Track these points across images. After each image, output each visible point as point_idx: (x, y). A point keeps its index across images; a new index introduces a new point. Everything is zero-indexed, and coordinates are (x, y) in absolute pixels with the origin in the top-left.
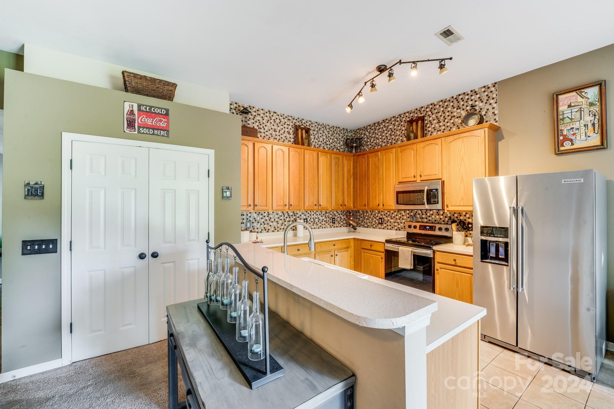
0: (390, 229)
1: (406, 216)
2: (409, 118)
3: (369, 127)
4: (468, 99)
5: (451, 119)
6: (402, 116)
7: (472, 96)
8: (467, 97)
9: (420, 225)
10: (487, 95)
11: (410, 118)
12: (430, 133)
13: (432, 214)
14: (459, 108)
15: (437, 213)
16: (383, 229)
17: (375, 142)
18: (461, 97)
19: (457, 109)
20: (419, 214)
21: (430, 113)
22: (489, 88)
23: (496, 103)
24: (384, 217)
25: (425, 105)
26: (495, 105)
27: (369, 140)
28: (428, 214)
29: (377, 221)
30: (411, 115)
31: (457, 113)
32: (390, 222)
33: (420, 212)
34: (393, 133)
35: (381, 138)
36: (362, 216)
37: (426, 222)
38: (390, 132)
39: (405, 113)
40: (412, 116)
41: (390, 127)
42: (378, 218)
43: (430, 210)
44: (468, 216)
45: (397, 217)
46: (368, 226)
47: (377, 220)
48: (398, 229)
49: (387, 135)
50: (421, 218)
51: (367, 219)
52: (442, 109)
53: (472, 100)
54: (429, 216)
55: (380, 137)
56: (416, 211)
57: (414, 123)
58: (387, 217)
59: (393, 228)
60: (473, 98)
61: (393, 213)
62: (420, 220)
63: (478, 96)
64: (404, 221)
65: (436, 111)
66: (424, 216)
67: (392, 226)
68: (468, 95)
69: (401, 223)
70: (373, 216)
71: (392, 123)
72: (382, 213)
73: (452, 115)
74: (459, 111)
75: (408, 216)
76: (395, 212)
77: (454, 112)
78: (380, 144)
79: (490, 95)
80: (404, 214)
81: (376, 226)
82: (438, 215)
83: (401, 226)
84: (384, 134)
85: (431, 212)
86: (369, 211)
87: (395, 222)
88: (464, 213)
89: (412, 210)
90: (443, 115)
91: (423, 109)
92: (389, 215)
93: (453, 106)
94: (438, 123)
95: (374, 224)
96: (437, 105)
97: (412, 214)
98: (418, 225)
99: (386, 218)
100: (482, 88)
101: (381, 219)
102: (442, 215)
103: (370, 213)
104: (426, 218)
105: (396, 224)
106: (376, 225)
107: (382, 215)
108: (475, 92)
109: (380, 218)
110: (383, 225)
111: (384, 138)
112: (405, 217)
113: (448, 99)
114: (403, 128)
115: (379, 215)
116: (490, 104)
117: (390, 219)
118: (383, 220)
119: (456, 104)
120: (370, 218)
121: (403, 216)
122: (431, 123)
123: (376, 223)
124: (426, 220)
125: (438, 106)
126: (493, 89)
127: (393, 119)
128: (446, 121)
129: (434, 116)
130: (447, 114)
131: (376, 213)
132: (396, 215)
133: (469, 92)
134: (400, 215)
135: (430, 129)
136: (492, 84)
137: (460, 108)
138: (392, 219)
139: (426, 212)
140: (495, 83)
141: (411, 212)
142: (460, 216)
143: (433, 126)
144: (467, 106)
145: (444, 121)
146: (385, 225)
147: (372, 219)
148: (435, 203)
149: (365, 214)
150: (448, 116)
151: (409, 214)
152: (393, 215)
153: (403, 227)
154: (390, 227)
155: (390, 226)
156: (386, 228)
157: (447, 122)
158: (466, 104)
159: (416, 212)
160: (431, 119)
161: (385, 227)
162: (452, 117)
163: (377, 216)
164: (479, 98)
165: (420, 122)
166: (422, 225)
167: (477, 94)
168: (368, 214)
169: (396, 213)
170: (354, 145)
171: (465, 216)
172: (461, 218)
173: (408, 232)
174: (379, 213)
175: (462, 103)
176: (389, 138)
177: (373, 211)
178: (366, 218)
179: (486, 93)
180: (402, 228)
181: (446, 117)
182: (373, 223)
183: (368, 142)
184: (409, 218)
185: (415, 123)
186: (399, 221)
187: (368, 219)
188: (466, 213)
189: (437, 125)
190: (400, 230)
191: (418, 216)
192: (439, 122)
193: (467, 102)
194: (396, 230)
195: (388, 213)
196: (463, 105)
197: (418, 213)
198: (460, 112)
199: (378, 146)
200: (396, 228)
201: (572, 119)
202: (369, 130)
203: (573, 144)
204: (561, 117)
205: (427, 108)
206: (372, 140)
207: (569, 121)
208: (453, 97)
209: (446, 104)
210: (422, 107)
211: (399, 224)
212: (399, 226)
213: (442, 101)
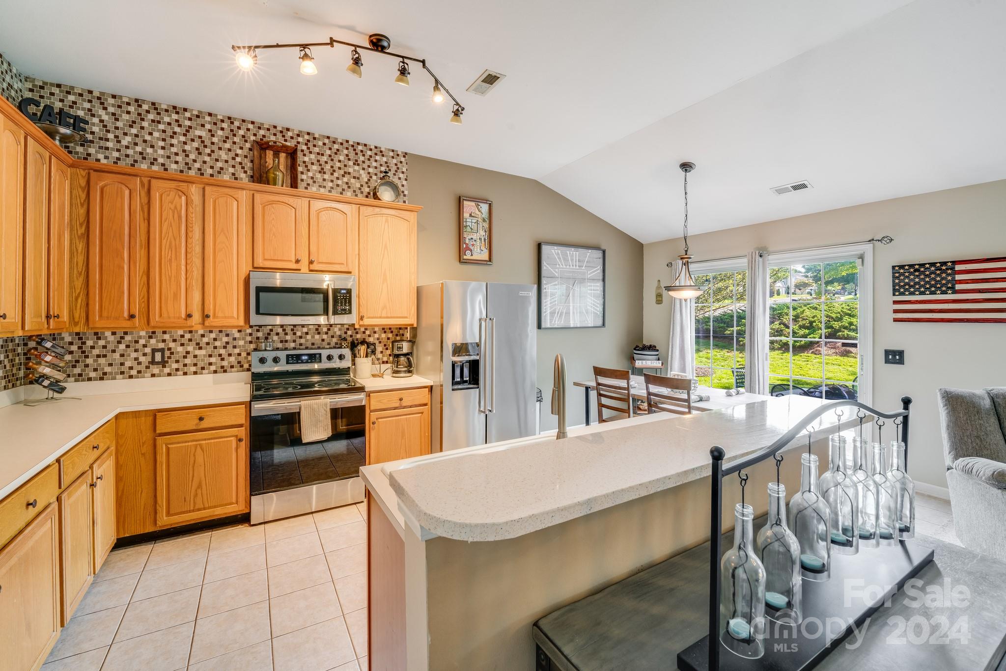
0: (195, 373)
1: (244, 339)
2: (255, 135)
3: (111, 101)
4: (371, 156)
5: (343, 176)
6: (237, 124)
7: (376, 154)
8: (369, 153)
9: (288, 356)
10: (396, 165)
11: (259, 137)
12: (304, 184)
13: (307, 333)
14: (356, 163)
15: (317, 330)
16: (169, 375)
17: (139, 149)
18: (360, 148)
19: (354, 164)
20: (277, 334)
21: (304, 148)
22: (398, 155)
23: (406, 180)
24: (172, 345)
25: (296, 127)
26: (405, 183)
27: (111, 136)
28: (299, 334)
29: (142, 359)
30: (262, 132)
31: (354, 171)
32: (195, 356)
33: (280, 330)
34: (208, 151)
35: (163, 148)
36: (74, 348)
37: (294, 349)
38: (196, 144)
39: (244, 121)
40: (264, 136)
41: (198, 133)
42: (148, 350)
43: (303, 326)
44: (368, 332)
45: (217, 344)
46: (105, 374)
47: (145, 355)
48: (219, 369)
49: (187, 147)
50: (282, 342)
51: (98, 356)
52: (328, 152)
53: (376, 161)
54: (301, 337)
55: (161, 144)
56: (270, 327)
57: (270, 154)
58: (182, 345)
59: (203, 368)
60: (378, 158)
61: (203, 336)
62: (280, 345)
63: (385, 159)
64: (237, 351)
65: (317, 150)
66: (288, 338)
67: (201, 364)
68: (371, 150)
69: (230, 355)
70: (128, 346)
71: (203, 126)
72: (167, 337)
73: (346, 169)
74: (356, 168)
75: (249, 338)
76: (211, 332)
77: (350, 166)
78: (161, 160)
79: (399, 165)
80: (237, 335)
81: (139, 372)
82: (319, 333)
83: (229, 363)
84: (174, 141)
85: (305, 330)
86: (108, 334)
87: (210, 356)
88: (363, 329)
89: (260, 326)
90: (330, 163)
91: (290, 134)
92: (190, 340)
93: (347, 155)
94: (320, 172)
95: (131, 368)
96: (319, 139)
97: (260, 334)
98: (282, 355)
99: (180, 349)
100: (389, 150)
101: (162, 351)
102: (327, 333)
103: (111, 338)
104: (294, 341)
105: (213, 360)
106: (142, 368)
107: (164, 341)
108: (381, 152)
109: (154, 351)
110: (171, 366)
111: (174, 150)
112: (241, 343)
113: (340, 141)
114: (239, 152)
115: (153, 341)
116: (400, 178)
117: (194, 349)
118: (167, 353)
119: (352, 155)
120: (114, 351)
121: (235, 339)
122: (306, 166)
123: (139, 363)
124: (292, 345)
125: (320, 143)
126: (403, 159)
127: (208, 118)
128: (336, 175)
129: (313, 156)
130: (338, 165)
131: (140, 337)
132: (215, 339)
133: (373, 147)
134: (225, 339)
135: (304, 177)
136: (402, 153)
137: (358, 165)
138: (200, 348)
139: (292, 330)
140: (406, 154)
141: (258, 331)
142: (357, 333)
143: (310, 174)
144: (369, 166)
145: (332, 174)
146: (175, 366)
147: (122, 355)
148: (345, 313)
149: (90, 343)
150: (340, 168)
151: (251, 334)
152: (205, 340)
153: (235, 364)
154: (193, 369)
155: (195, 365)
156: (181, 373)
157: (338, 178)
158: (367, 163)
159: (271, 330)
160: (306, 159)
161: (177, 370)
162: (345, 173)
163: (145, 346)
164: (386, 163)
165: (283, 156)
166: (292, 356)
167: (383, 156)
168: (102, 343)
169: (213, 336)
170: (63, 130)
171: (364, 332)
172: (359, 336)
173: (253, 373)
174: (150, 337)
175: (362, 158)
176: (192, 156)
177: (126, 333)
178: (96, 352)
179: (395, 161)
180: (232, 367)
181: (336, 168)
182: (128, 364)
183: (107, 140)
184: (251, 342)
185: (272, 152)
186: (223, 351)
187: (105, 356)
188: (366, 329)
189: (319, 176)
190: (225, 371)
191: (275, 338)
192: (322, 171)
193: (369, 160)
194: (215, 372)
195: (188, 336)
196: (364, 162)
197: (274, 332)
198: (358, 171)
199: (152, 164)
200: (213, 368)
201: (472, 229)
202: (111, 109)
203: (472, 255)
204: (465, 224)
205: (298, 135)
206: (126, 141)
207: (470, 230)
208: (347, 141)
209: (336, 146)
210: (288, 130)
211: (223, 359)
212: (225, 363)
213: (328, 138)
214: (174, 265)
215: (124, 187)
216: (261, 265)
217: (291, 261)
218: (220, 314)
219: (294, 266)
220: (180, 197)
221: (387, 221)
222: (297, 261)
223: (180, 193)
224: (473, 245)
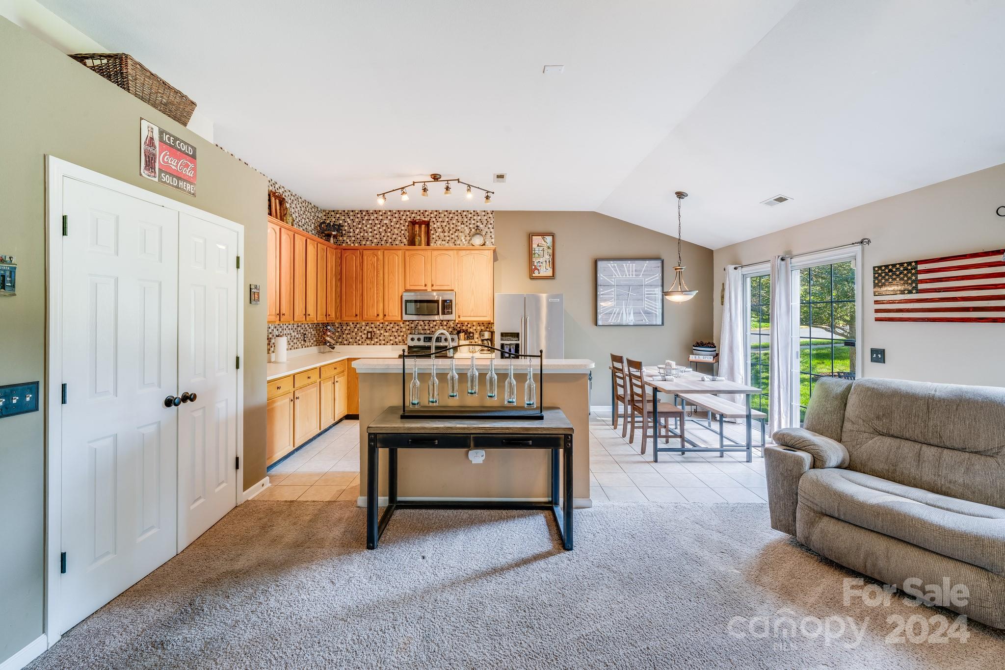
0: (384, 344)
1: (405, 328)
2: (410, 217)
3: (351, 213)
4: (471, 218)
5: (455, 232)
6: (402, 213)
7: (474, 215)
8: (470, 215)
9: (424, 337)
10: (487, 220)
11: (412, 218)
12: (434, 241)
13: (436, 325)
14: (462, 223)
15: (441, 323)
16: (374, 344)
17: (362, 234)
18: (465, 213)
19: (461, 224)
20: (421, 325)
21: (434, 220)
22: (488, 213)
23: (493, 228)
24: (375, 330)
25: (430, 209)
26: (492, 230)
27: (351, 230)
28: (431, 325)
29: (363, 336)
30: (413, 215)
31: (461, 228)
32: (384, 336)
33: (422, 323)
34: (389, 230)
35: (371, 232)
36: (339, 330)
37: (429, 334)
38: (384, 228)
39: (405, 211)
40: (414, 217)
41: (385, 222)
42: (365, 332)
43: (434, 321)
44: (469, 326)
45: (394, 330)
46: (350, 342)
47: (364, 334)
48: (394, 343)
49: (381, 230)
50: (423, 330)
51: (347, 334)
52: (447, 220)
53: (474, 220)
54: (432, 327)
55: (370, 230)
56: (417, 322)
57: (417, 226)
58: (379, 330)
59: (387, 342)
60: (475, 218)
61: (387, 325)
62: (422, 332)
63: (479, 218)
64: (402, 334)
65: (441, 220)
66: (426, 328)
67: (386, 340)
68: (471, 213)
69: (399, 336)
70: (358, 330)
71: (387, 218)
72: (373, 325)
73: (457, 228)
74: (463, 226)
75: (407, 327)
76: (391, 323)
77: (459, 226)
78: (370, 239)
79: (489, 220)
80: (402, 325)
81: (362, 342)
82: (442, 325)
83: (399, 340)
84: (375, 228)
85: (435, 323)
86: (351, 323)
87: (391, 336)
88: (466, 324)
89: (413, 321)
90: (448, 226)
91: (427, 213)
92: (382, 328)
93: (457, 220)
94: (442, 232)
95: (359, 340)
96: (442, 213)
97: (413, 325)
98: (422, 337)
99: (378, 332)
100: (482, 211)
101: (371, 332)
102: (446, 325)
103: (352, 326)
104: (429, 330)
105: (392, 338)
106: (363, 340)
107: (372, 328)
108: (477, 213)
109: (368, 332)
110: (374, 340)
111: (375, 232)
112: (404, 330)
113: (453, 212)
114: (403, 228)
115: (367, 327)
116: (489, 228)
117: (384, 332)
118: (373, 334)
119: (460, 219)
120: (353, 332)
121: (401, 328)
122: (435, 230)
123: (362, 338)
124: (428, 332)
125: (443, 215)
126: (491, 216)
127: (389, 213)
128: (451, 232)
129: (438, 224)
130: (452, 226)
131: (363, 325)
132: (393, 328)
133: (472, 212)
134: (397, 328)
135: (434, 236)
136: (490, 211)
137: (464, 224)
138: (386, 332)
139: (428, 323)
140: (493, 211)
141: (412, 323)
142: (463, 326)
143: (437, 234)
144: (470, 224)
145: (449, 232)
146: (376, 340)
147: (356, 334)
148: (449, 314)
149: (344, 328)
150: (453, 228)
151: (408, 325)
152: (388, 328)
153: (401, 341)
154: (383, 342)
155: (384, 340)
156: (378, 344)
157: (452, 234)
158: (469, 222)
159: (418, 323)
160: (435, 226)
161: (377, 342)
162: (456, 230)
163: (364, 330)
164: (480, 220)
165: (423, 226)
166: (427, 337)
167: (478, 216)
168: (349, 328)
169: (392, 325)
170: (333, 233)
171: (467, 326)
172: (464, 328)
173: (408, 346)
174: (366, 326)
175: (466, 220)
176: (383, 234)
177: (357, 323)
178: (347, 332)
179: (486, 218)
180: (400, 342)
181: (451, 228)
182: (358, 338)
183: (350, 232)
184: (408, 330)
185: (418, 225)
186: (396, 334)
187: (350, 334)
188: (468, 323)
189: (442, 234)
190: (397, 344)
191: (420, 327)
192: (444, 232)
193: (470, 220)
194: (393, 344)
195: (381, 325)
196: (467, 222)
197: (419, 325)
198: (464, 228)
199: (367, 241)
200: (392, 342)
201: (539, 255)
202: (352, 218)
203: (539, 273)
204: (533, 252)
205: (431, 213)
206: (357, 231)
207: (538, 256)
208: (457, 211)
209: (451, 215)
210: (426, 211)
211: (396, 338)
212: (397, 340)
213: (447, 211)
214: (372, 290)
215: (354, 256)
216: (409, 289)
217: (422, 285)
218: (391, 315)
219: (424, 288)
220: (374, 257)
221: (474, 258)
222: (426, 285)
223: (375, 256)
224: (540, 266)
